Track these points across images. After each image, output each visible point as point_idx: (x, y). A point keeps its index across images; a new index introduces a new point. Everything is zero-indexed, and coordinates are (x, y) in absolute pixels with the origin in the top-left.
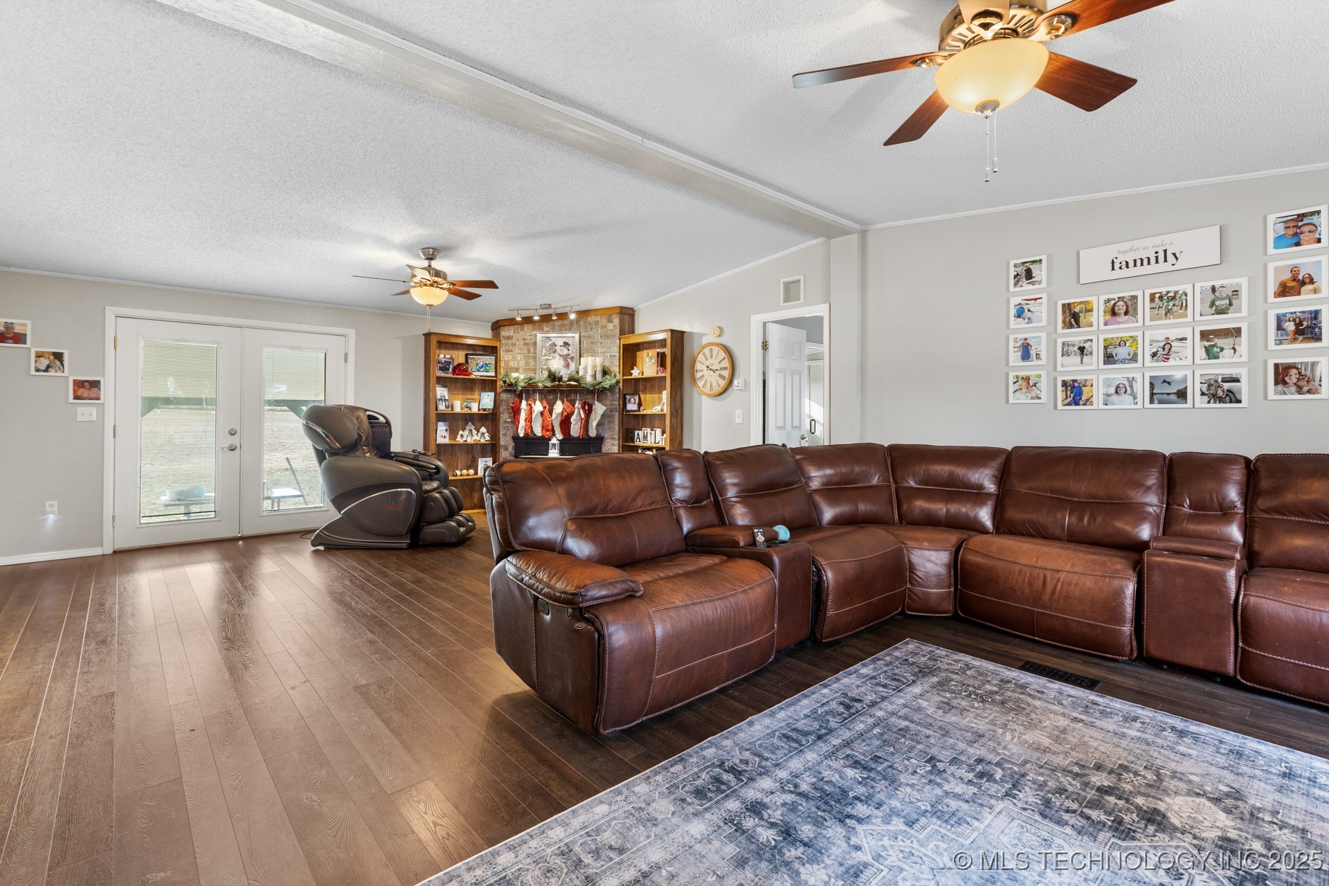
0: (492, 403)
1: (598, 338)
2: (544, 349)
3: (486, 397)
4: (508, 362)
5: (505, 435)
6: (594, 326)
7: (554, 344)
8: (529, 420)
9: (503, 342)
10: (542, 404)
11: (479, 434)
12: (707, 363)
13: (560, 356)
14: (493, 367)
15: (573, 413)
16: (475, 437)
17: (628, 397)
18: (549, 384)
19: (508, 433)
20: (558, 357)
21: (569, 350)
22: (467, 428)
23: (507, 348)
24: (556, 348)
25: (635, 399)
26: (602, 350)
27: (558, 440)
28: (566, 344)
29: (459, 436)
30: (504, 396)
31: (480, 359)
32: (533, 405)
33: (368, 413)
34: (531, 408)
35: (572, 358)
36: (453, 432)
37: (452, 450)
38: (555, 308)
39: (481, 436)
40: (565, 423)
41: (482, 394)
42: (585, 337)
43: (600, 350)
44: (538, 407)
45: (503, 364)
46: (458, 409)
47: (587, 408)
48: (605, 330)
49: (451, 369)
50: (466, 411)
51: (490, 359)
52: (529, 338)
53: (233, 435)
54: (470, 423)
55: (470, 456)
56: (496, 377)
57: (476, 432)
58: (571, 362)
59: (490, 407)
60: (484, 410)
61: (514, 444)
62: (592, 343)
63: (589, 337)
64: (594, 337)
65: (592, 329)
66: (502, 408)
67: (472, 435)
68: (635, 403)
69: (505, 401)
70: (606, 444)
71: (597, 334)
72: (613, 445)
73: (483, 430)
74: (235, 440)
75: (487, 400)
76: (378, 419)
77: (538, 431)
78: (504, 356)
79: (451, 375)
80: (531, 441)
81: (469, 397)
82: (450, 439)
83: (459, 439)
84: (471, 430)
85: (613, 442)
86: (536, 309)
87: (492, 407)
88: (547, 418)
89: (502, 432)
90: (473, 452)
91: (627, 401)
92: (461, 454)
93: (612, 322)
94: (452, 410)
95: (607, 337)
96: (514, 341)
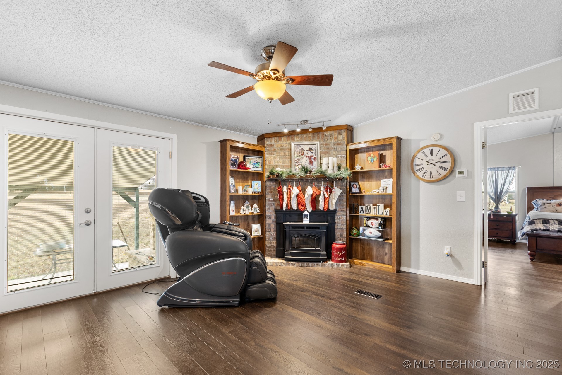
0: (260, 188)
1: (332, 145)
2: (296, 153)
3: (256, 184)
4: (271, 161)
5: (269, 209)
6: (329, 137)
7: (303, 150)
8: (289, 199)
9: (267, 148)
10: (298, 188)
11: (253, 209)
12: (427, 159)
13: (307, 157)
14: (261, 164)
15: (320, 194)
16: (250, 211)
17: (352, 184)
18: (303, 175)
19: (271, 207)
20: (305, 158)
21: (312, 153)
22: (246, 204)
23: (270, 152)
24: (304, 151)
25: (356, 185)
26: (335, 153)
27: (309, 212)
28: (310, 149)
29: (242, 210)
30: (268, 184)
31: (252, 159)
32: (291, 189)
33: (193, 195)
34: (290, 191)
35: (315, 159)
36: (238, 208)
37: (236, 219)
38: (311, 124)
39: (253, 210)
40: (314, 201)
41: (253, 182)
42: (323, 145)
43: (333, 153)
44: (295, 191)
45: (267, 163)
46: (240, 192)
47: (329, 191)
48: (337, 140)
49: (237, 165)
50: (245, 193)
51: (259, 159)
52: (285, 145)
53: (89, 213)
54: (247, 201)
55: (247, 223)
56: (263, 171)
57: (251, 207)
58: (314, 161)
59: (259, 191)
60: (255, 192)
61: (275, 215)
62: (328, 148)
63: (326, 144)
64: (329, 145)
65: (328, 139)
66: (267, 191)
67: (249, 209)
68: (356, 187)
69: (269, 187)
70: (338, 214)
71: (331, 143)
72: (343, 215)
73: (255, 205)
74: (90, 217)
75: (257, 186)
76: (200, 199)
77: (295, 206)
78: (268, 157)
79: (236, 169)
80: (288, 213)
81: (246, 184)
82: (235, 212)
83: (241, 212)
84: (248, 206)
85: (343, 213)
86: (298, 124)
87: (259, 190)
88: (302, 197)
89: (267, 207)
90: (248, 220)
91: (352, 186)
92: (242, 222)
93: (341, 135)
94: (237, 193)
95: (338, 144)
96: (274, 147)
